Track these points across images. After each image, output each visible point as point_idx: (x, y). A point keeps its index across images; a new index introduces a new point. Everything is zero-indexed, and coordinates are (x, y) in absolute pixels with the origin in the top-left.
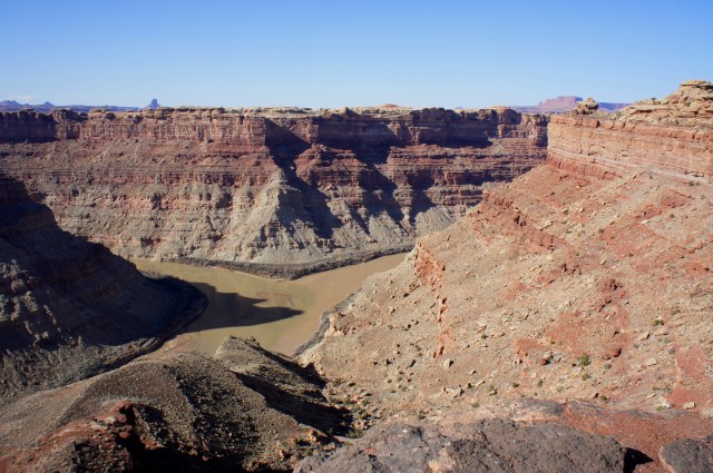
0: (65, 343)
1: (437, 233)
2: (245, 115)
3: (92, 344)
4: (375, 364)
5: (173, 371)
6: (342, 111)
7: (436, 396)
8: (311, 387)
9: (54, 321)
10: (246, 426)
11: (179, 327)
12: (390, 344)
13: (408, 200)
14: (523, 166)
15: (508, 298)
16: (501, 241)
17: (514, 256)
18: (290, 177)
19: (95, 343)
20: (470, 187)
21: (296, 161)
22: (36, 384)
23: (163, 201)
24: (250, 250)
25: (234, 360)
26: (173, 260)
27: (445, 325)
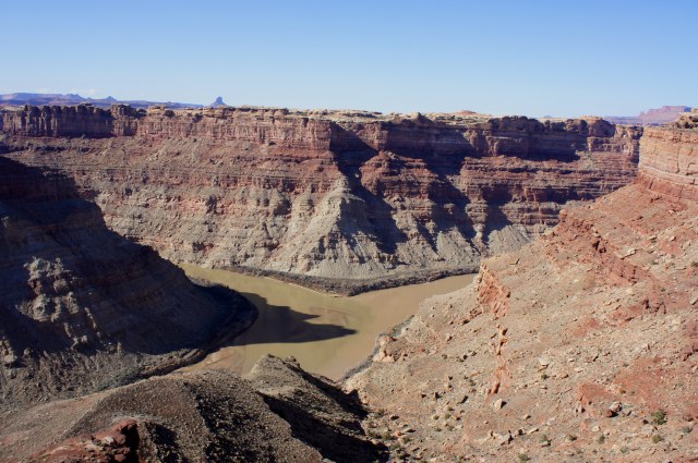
0: (103, 349)
1: (505, 256)
2: (310, 117)
3: (131, 352)
4: (423, 396)
5: (193, 389)
6: (414, 116)
7: (481, 441)
8: (349, 417)
9: (95, 325)
10: (265, 456)
11: (224, 340)
12: (442, 375)
13: (482, 217)
14: (614, 184)
15: (576, 335)
16: (575, 269)
17: (589, 286)
18: (355, 186)
19: (134, 351)
20: (552, 205)
21: (362, 169)
22: (71, 389)
23: (219, 205)
24: (306, 261)
25: (268, 381)
26: (225, 268)
27: (504, 360)
